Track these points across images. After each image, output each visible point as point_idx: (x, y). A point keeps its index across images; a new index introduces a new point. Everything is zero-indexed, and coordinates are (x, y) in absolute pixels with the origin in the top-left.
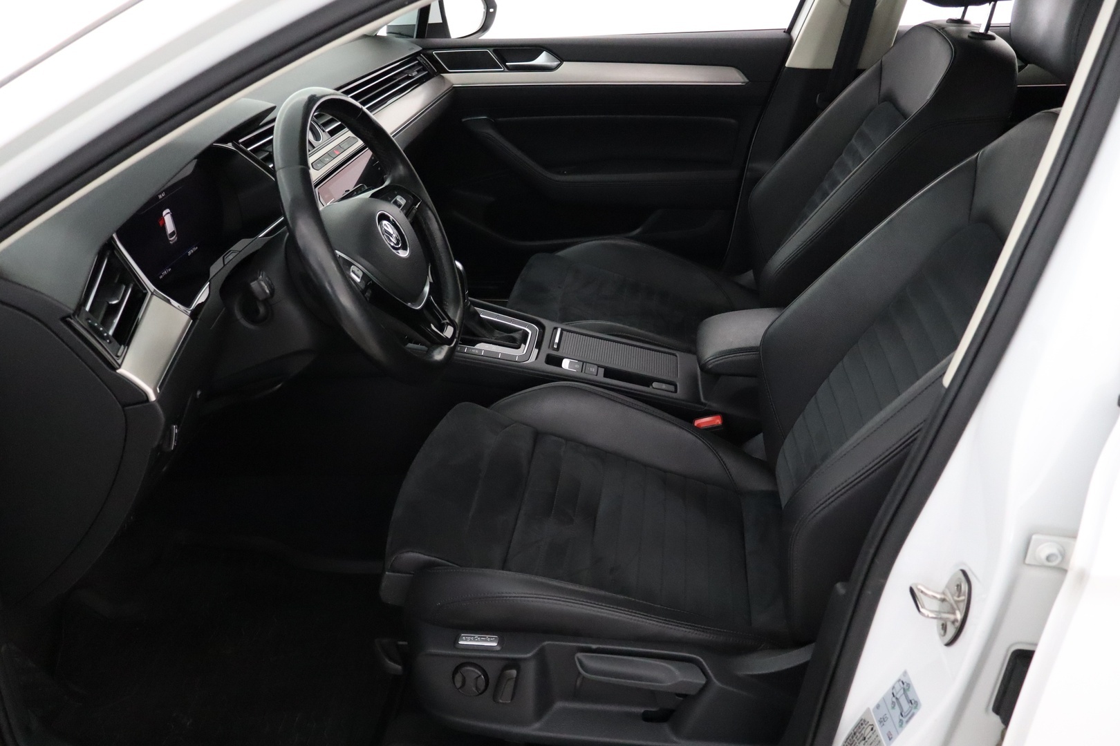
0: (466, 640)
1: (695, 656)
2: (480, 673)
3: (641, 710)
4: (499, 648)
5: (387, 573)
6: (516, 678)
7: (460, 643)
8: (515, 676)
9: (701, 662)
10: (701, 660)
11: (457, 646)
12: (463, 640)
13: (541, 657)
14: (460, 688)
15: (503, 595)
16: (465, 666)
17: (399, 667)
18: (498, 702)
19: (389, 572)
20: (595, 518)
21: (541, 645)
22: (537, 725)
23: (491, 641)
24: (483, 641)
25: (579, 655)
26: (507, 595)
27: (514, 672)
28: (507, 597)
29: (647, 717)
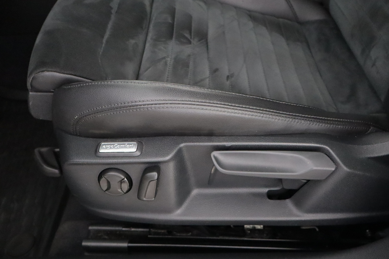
0: (106, 148)
1: (322, 146)
2: (123, 177)
3: (266, 190)
4: (138, 153)
5: (30, 93)
6: (157, 179)
7: (101, 151)
8: (156, 177)
9: (328, 151)
10: (328, 148)
11: (98, 154)
12: (103, 148)
13: (179, 158)
14: (106, 190)
15: (137, 103)
16: (108, 172)
17: (57, 171)
18: (143, 200)
19: (31, 92)
20: (207, 40)
21: (178, 147)
22: (179, 211)
23: (130, 147)
24: (122, 147)
25: (216, 154)
26: (140, 103)
27: (155, 175)
28: (141, 105)
29: (271, 196)
